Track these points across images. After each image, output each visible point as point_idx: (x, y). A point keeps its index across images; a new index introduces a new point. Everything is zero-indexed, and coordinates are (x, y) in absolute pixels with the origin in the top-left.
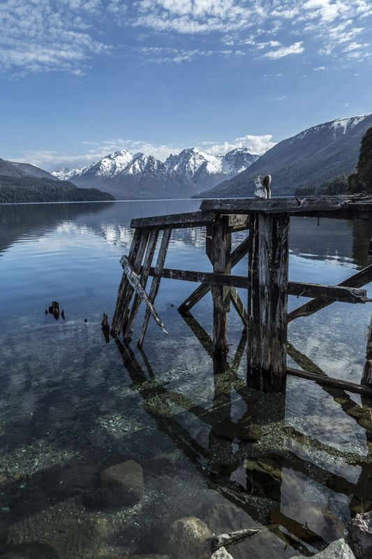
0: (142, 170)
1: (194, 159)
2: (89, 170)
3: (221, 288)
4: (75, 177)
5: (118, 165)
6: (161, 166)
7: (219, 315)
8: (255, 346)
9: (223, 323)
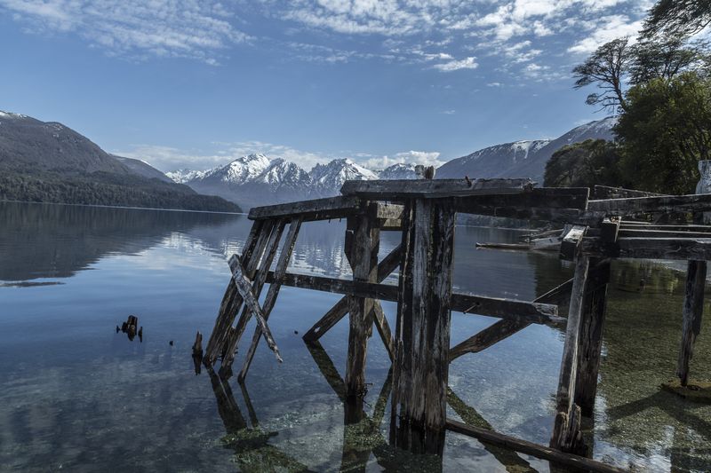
0: (280, 179)
1: (346, 172)
2: (213, 174)
3: (362, 302)
4: (195, 180)
5: (251, 171)
6: (304, 176)
7: (357, 341)
8: (404, 385)
9: (362, 352)
